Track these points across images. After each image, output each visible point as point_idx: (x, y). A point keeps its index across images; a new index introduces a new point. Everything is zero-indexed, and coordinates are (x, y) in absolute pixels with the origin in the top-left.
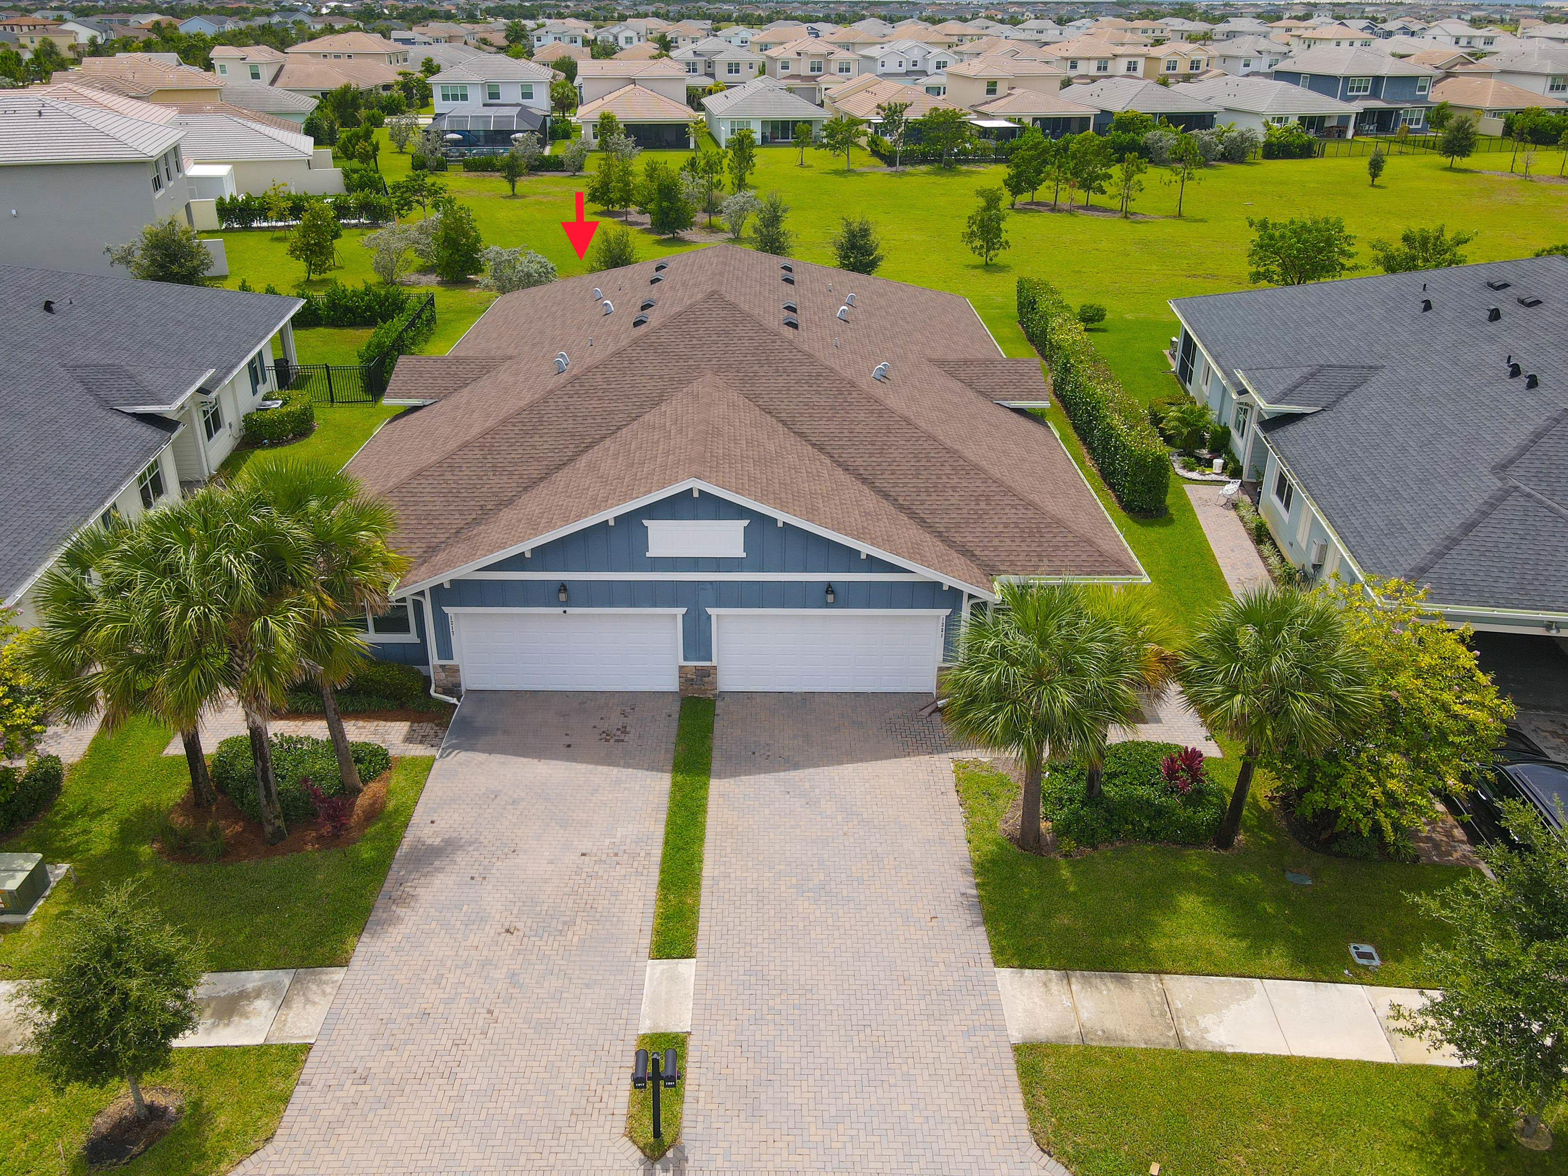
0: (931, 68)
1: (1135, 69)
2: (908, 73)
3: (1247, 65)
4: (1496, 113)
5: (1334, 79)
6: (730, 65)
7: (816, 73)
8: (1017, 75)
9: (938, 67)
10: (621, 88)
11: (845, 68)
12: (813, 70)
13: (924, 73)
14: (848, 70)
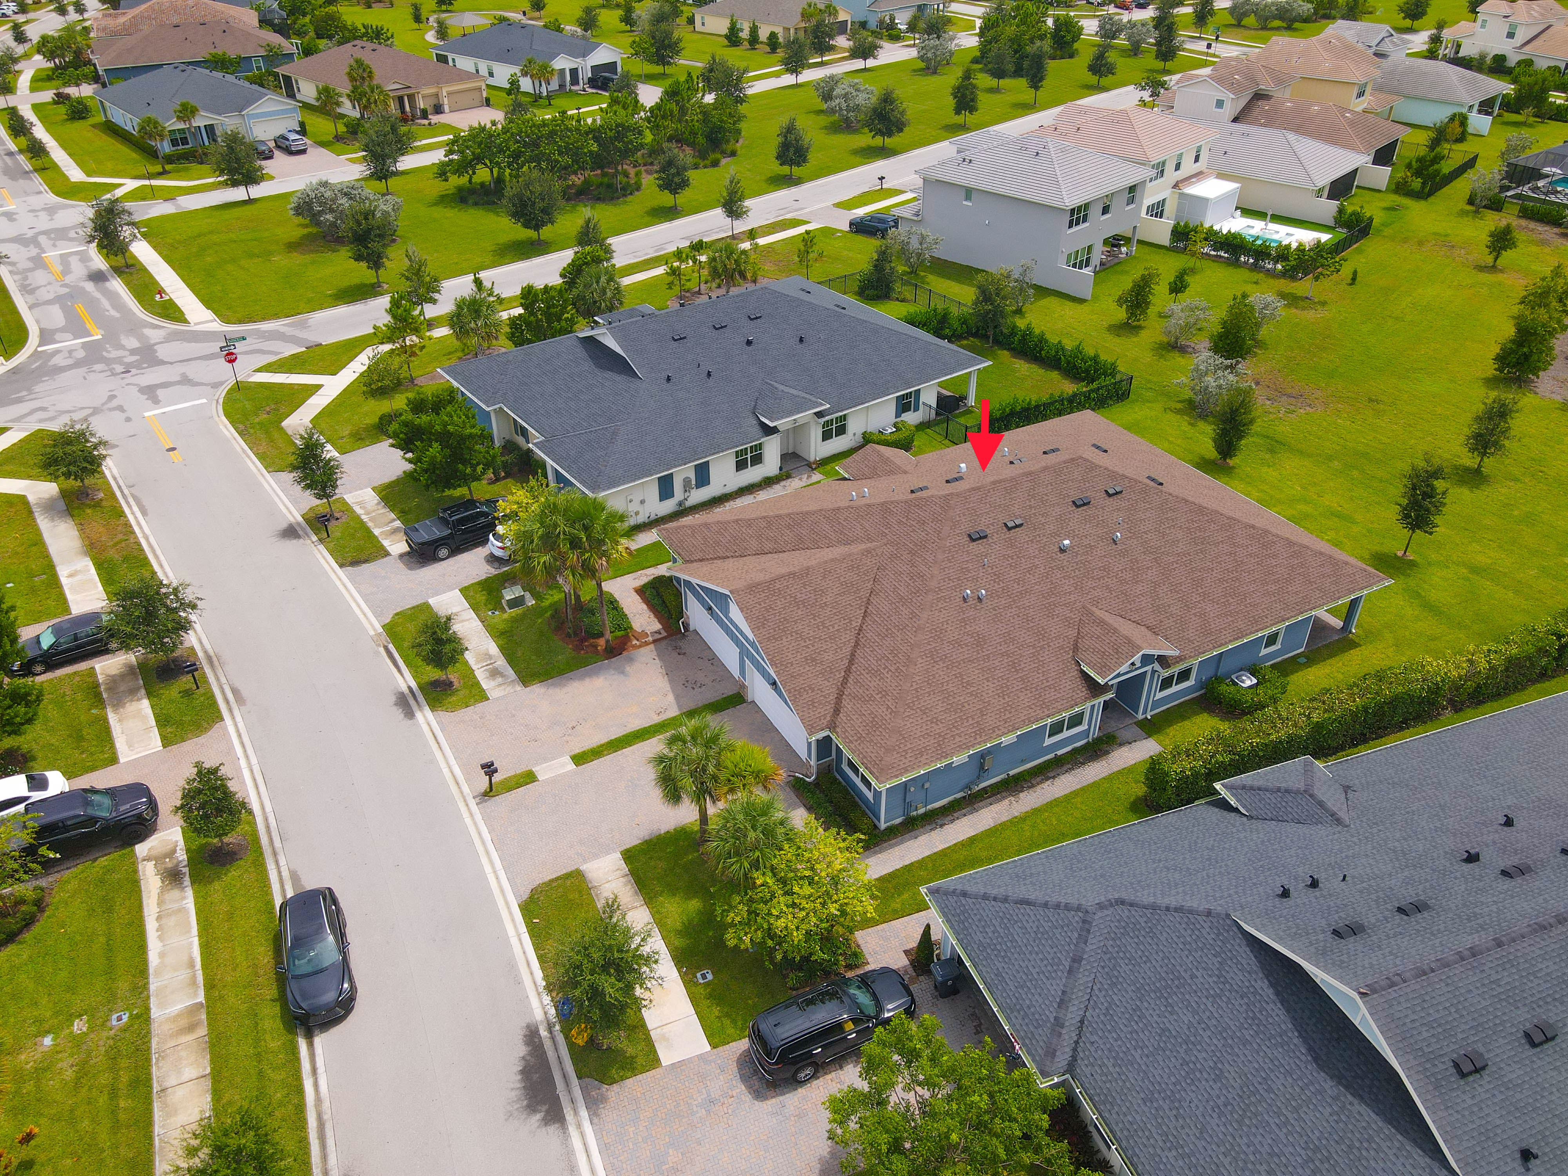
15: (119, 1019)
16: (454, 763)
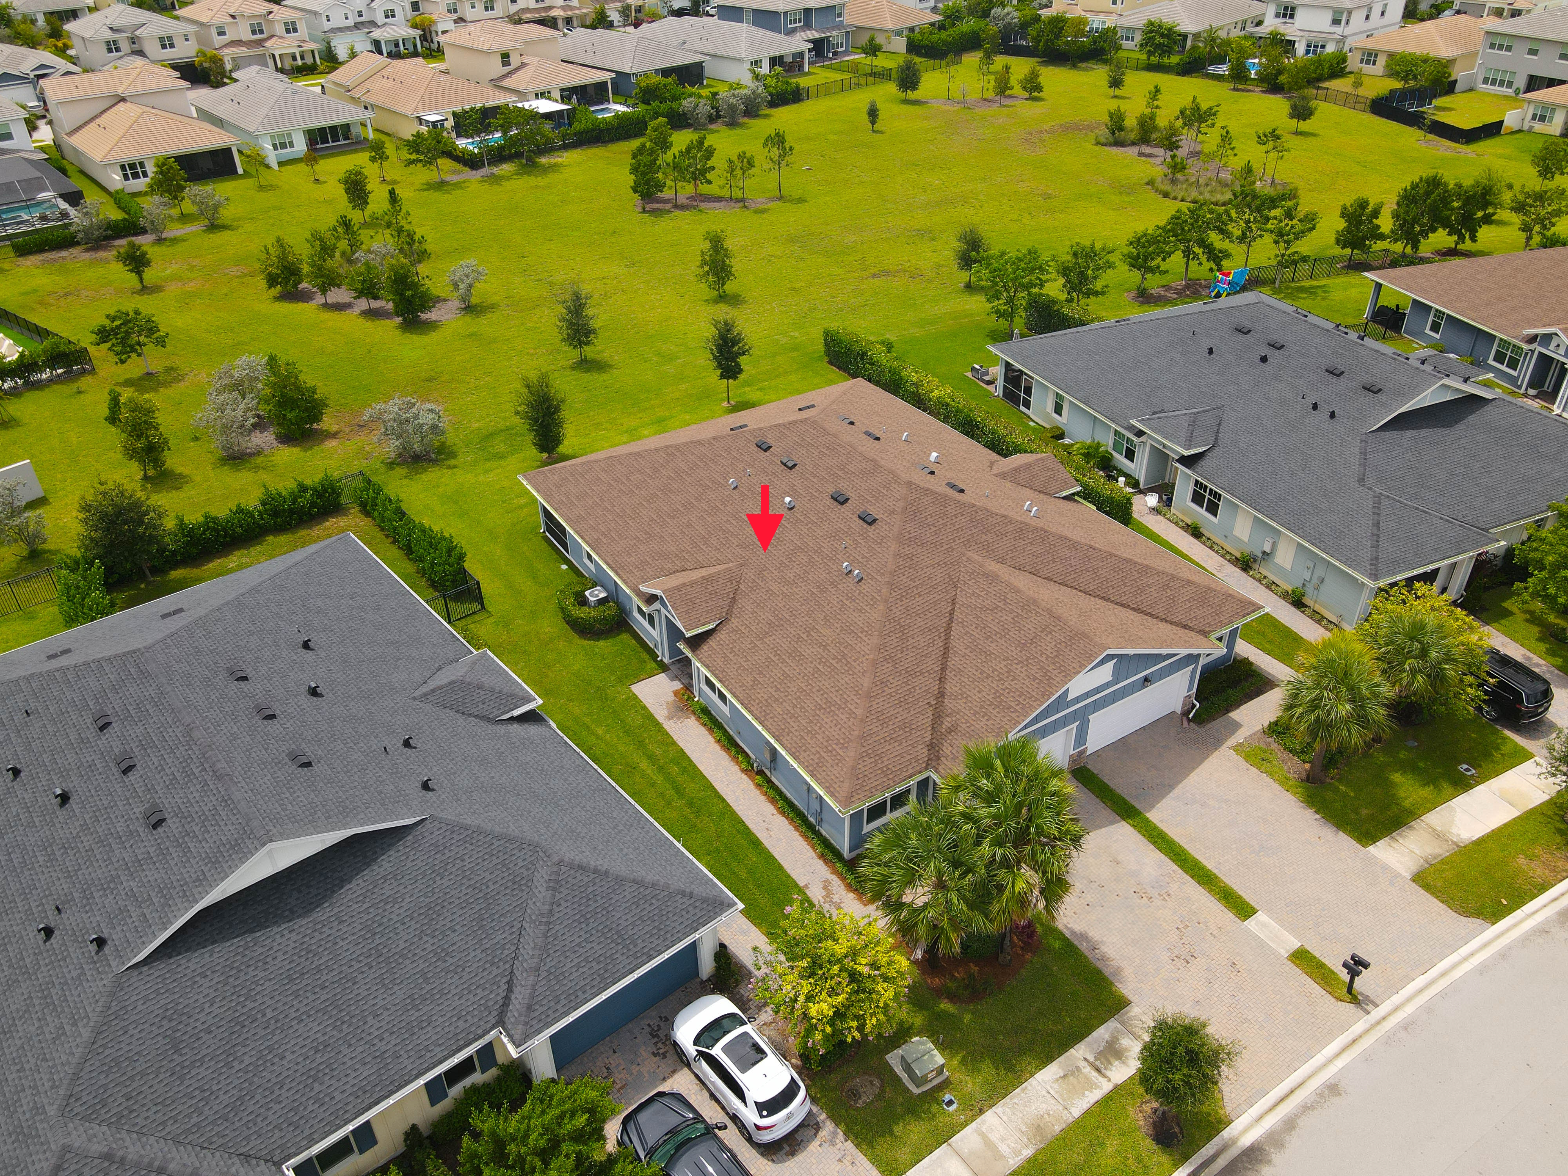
0: (380, 19)
2: (357, 26)
4: (898, 33)
5: (775, 14)
6: (161, 39)
7: (258, 37)
8: (525, 43)
9: (387, 17)
10: (110, 107)
11: (291, 28)
12: (254, 32)
13: (373, 24)
14: (295, 30)
16: (1319, 1059)
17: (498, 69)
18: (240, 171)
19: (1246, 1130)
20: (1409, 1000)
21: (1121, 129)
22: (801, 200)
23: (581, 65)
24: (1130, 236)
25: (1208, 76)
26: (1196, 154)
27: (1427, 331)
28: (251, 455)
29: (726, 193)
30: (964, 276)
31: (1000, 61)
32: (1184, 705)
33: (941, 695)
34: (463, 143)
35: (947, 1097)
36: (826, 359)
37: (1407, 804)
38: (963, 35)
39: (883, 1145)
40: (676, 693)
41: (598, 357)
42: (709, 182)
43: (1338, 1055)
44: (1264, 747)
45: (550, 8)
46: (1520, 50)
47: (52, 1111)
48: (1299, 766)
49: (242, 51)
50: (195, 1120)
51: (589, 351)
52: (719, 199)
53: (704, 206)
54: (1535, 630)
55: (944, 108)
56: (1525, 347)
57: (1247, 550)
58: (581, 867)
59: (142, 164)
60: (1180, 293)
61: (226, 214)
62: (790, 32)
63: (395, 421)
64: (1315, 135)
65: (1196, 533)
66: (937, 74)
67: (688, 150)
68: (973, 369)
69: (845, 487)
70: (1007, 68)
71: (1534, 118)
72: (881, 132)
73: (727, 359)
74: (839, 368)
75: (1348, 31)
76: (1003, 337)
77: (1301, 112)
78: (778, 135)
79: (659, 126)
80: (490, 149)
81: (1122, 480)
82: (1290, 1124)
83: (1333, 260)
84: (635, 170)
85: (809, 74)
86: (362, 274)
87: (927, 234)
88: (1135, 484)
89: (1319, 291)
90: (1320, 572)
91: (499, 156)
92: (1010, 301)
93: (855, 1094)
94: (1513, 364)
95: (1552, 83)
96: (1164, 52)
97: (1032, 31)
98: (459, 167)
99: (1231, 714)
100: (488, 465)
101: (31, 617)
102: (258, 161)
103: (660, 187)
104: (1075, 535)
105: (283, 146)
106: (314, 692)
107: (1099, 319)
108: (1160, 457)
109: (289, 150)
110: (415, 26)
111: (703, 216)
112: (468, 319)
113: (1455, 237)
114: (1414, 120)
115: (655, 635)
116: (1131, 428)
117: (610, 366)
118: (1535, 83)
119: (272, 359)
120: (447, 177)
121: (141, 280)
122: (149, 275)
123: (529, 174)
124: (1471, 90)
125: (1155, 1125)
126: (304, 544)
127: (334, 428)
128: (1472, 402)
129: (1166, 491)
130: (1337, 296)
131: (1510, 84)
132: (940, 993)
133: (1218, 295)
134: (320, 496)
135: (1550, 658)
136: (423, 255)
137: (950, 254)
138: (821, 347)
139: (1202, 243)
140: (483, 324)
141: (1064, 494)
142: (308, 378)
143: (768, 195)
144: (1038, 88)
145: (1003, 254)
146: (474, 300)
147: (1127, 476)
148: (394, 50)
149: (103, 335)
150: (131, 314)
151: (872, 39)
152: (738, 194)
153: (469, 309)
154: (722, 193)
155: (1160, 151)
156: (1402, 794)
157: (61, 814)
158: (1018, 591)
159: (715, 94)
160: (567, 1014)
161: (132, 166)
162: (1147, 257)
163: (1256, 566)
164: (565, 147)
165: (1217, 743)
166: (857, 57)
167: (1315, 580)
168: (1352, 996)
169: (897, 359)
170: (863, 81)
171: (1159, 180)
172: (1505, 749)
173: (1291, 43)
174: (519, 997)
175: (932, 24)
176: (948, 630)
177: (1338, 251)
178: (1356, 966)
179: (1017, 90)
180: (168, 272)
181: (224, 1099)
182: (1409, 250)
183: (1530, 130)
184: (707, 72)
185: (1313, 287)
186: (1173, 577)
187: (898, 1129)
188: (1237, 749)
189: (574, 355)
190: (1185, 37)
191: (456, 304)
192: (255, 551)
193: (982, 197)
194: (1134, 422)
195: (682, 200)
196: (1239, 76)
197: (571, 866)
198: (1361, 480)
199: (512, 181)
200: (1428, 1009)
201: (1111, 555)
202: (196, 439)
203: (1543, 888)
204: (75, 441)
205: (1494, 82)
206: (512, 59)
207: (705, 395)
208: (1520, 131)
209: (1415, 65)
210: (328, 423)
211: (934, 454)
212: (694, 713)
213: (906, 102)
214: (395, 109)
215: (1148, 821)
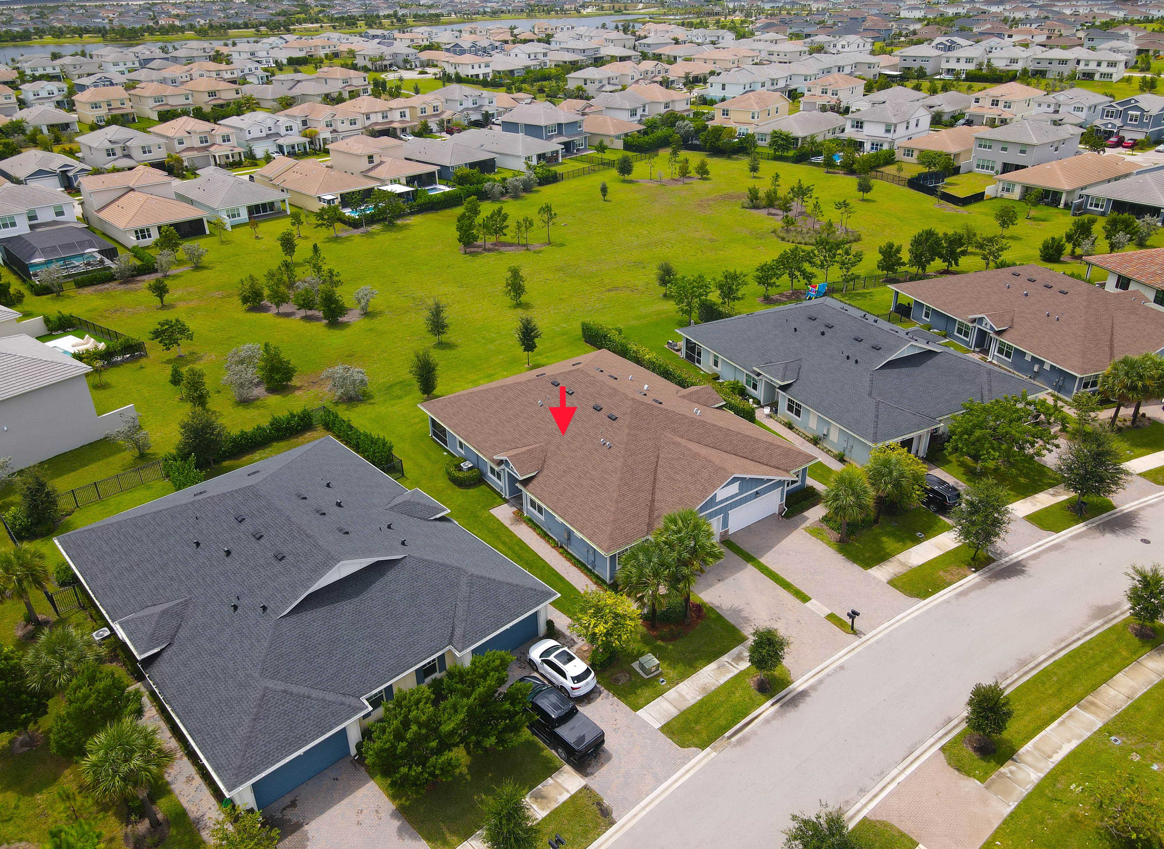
0: (283, 132)
1: (405, 116)
2: (268, 136)
3: (461, 105)
4: (618, 137)
5: (540, 127)
6: (143, 148)
7: (205, 144)
8: (383, 149)
9: (287, 130)
10: (124, 195)
11: (226, 139)
12: (202, 142)
13: (278, 135)
14: (229, 140)
15: (1116, 740)
16: (836, 657)
17: (365, 165)
18: (208, 232)
19: (800, 685)
20: (880, 632)
21: (757, 198)
22: (562, 245)
23: (417, 161)
24: (757, 265)
25: (811, 164)
26: (802, 213)
27: (923, 317)
28: (254, 400)
29: (515, 241)
30: (663, 290)
31: (683, 154)
32: (779, 509)
33: (653, 501)
34: (347, 212)
35: (661, 679)
36: (583, 339)
37: (888, 551)
38: (659, 138)
39: (631, 698)
40: (514, 513)
41: (449, 341)
42: (505, 235)
43: (845, 655)
44: (819, 527)
45: (392, 122)
46: (997, 148)
47: (256, 675)
48: (835, 535)
49: (194, 154)
50: (319, 679)
51: (444, 338)
52: (511, 245)
53: (502, 249)
54: (962, 470)
55: (648, 185)
56: (970, 325)
57: (816, 434)
58: (482, 577)
59: (148, 230)
60: (789, 298)
61: (205, 259)
62: (549, 138)
63: (340, 378)
64: (873, 201)
65: (790, 427)
66: (643, 163)
67: (492, 216)
68: (668, 343)
69: (600, 403)
70: (687, 161)
71: (1003, 190)
72: (610, 201)
73: (528, 340)
74: (591, 344)
75: (895, 136)
76: (684, 324)
77: (865, 188)
78: (547, 206)
79: (472, 201)
80: (366, 216)
81: (751, 400)
82: (820, 682)
83: (876, 277)
84: (459, 229)
85: (562, 164)
86: (302, 295)
87: (640, 265)
88: (758, 402)
89: (868, 295)
90: (851, 443)
91: (371, 220)
92: (689, 304)
93: (617, 680)
94: (966, 335)
95: (1018, 167)
96: (784, 149)
97: (702, 136)
98: (346, 227)
99: (804, 514)
100: (393, 402)
101: (149, 488)
102: (219, 226)
103: (476, 238)
104: (721, 424)
105: (234, 216)
106: (339, 505)
107: (739, 313)
108: (770, 387)
109: (237, 218)
110: (306, 136)
111: (502, 255)
112: (367, 320)
113: (947, 264)
114: (932, 192)
115: (502, 485)
116: (754, 372)
117: (456, 346)
118: (1007, 168)
119: (267, 345)
120: (340, 234)
121: (162, 302)
122: (167, 298)
123: (391, 231)
124: (970, 172)
125: (759, 685)
126: (298, 445)
127: (298, 384)
128: (930, 354)
129: (774, 406)
130: (878, 298)
131: (992, 168)
132: (656, 638)
133: (810, 299)
134: (302, 420)
135: (969, 483)
136: (338, 283)
137: (654, 276)
138: (580, 333)
139: (799, 269)
140: (376, 323)
141: (717, 406)
142: (285, 356)
143: (541, 241)
144: (707, 172)
145: (684, 277)
146: (369, 309)
147: (754, 398)
148: (291, 150)
149: (157, 334)
150: (174, 321)
151: (601, 142)
152: (524, 242)
153: (366, 314)
154: (513, 241)
155: (780, 212)
156: (886, 546)
157: (228, 560)
158: (690, 450)
159: (504, 179)
160: (481, 639)
161: (142, 231)
162: (768, 277)
163: (821, 442)
164: (412, 214)
165: (796, 527)
166: (591, 152)
167: (849, 447)
168: (853, 631)
169: (624, 338)
170: (596, 168)
171: (779, 230)
172: (940, 524)
173: (861, 144)
174: (458, 632)
175: (639, 132)
176: (656, 470)
177: (880, 272)
178: (854, 614)
179: (693, 174)
180: (175, 296)
181: (331, 671)
182: (920, 271)
183: (1001, 197)
184: (497, 164)
185: (864, 293)
186: (771, 444)
187: (639, 691)
188: (805, 529)
189: (435, 339)
190: (797, 139)
191: (358, 311)
192: (268, 450)
193: (673, 242)
194: (755, 368)
195: (488, 246)
196: (829, 164)
197: (477, 577)
198: (870, 394)
199: (381, 236)
200: (889, 635)
201: (739, 433)
202: (219, 392)
203: (950, 584)
204: (147, 395)
205: (983, 167)
206: (374, 159)
207: (514, 361)
208: (996, 197)
209: (934, 158)
210: (295, 382)
211: (646, 386)
212: (524, 522)
213: (624, 181)
214: (303, 192)
215: (760, 562)
